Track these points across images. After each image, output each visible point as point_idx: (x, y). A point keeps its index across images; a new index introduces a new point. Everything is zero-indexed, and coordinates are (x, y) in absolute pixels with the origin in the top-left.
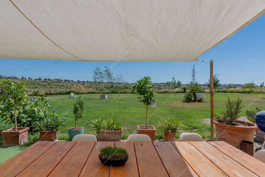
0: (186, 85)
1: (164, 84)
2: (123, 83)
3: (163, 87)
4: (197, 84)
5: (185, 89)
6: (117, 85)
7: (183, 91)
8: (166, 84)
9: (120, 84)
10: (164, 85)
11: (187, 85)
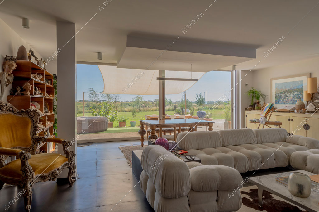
0: (176, 102)
1: (152, 101)
2: (101, 101)
3: (150, 105)
4: (187, 101)
5: (175, 107)
6: (94, 103)
7: (174, 108)
8: (155, 101)
9: (97, 102)
10: (152, 103)
11: (178, 102)
